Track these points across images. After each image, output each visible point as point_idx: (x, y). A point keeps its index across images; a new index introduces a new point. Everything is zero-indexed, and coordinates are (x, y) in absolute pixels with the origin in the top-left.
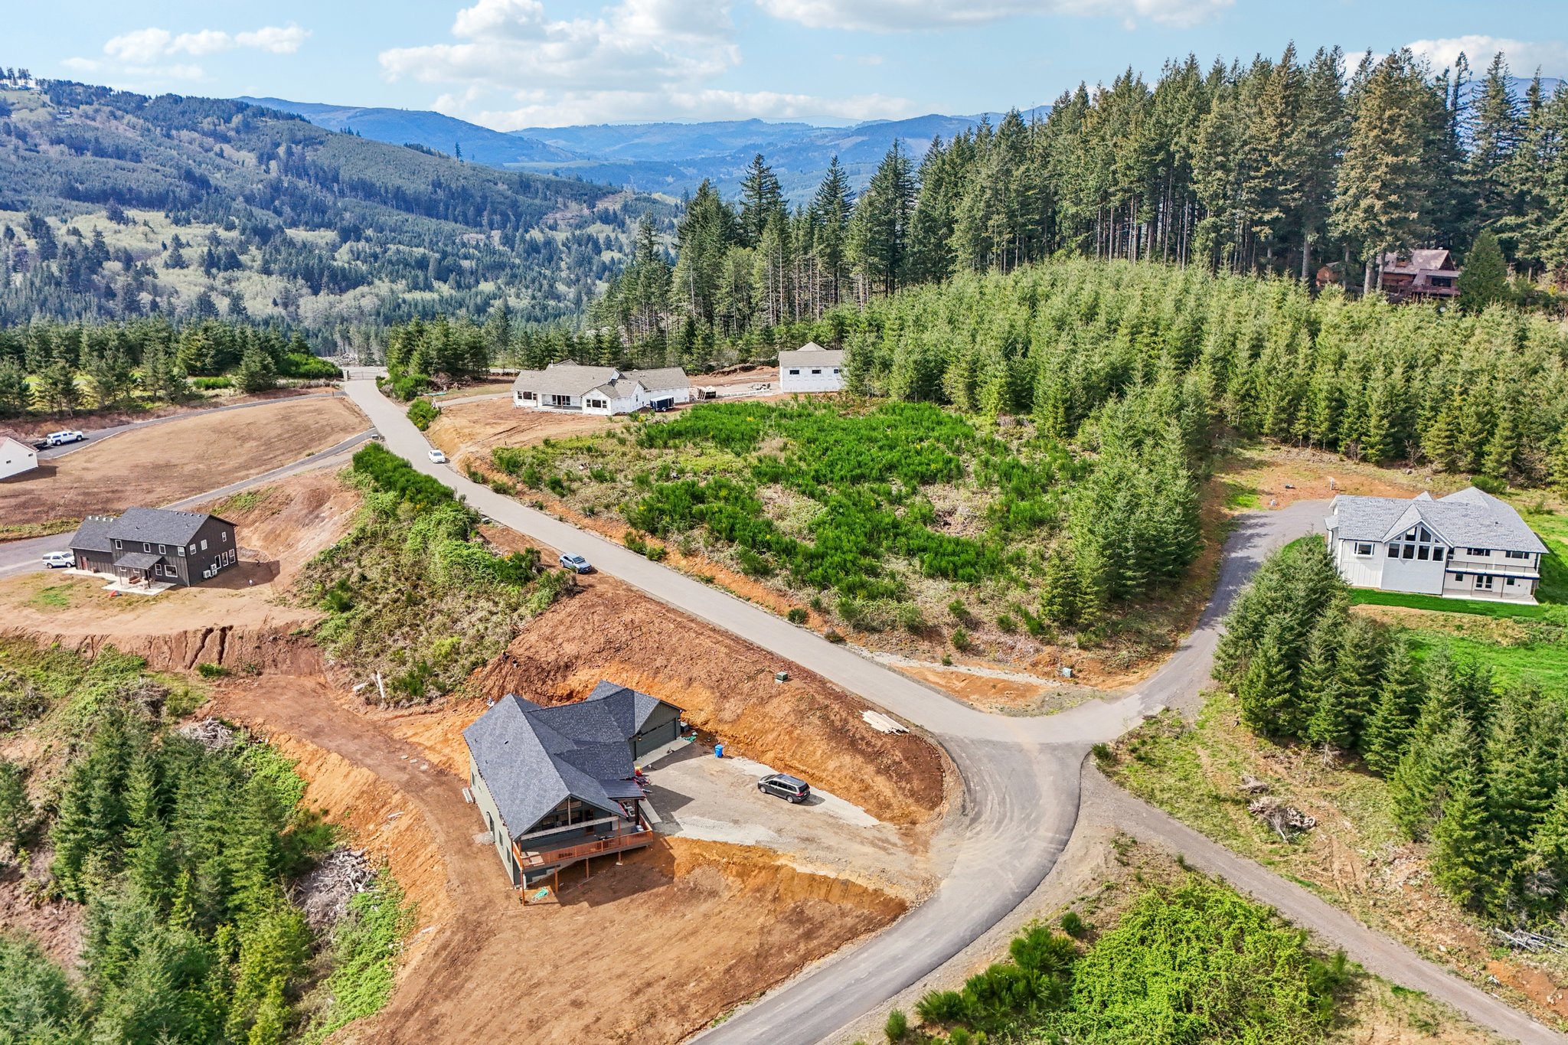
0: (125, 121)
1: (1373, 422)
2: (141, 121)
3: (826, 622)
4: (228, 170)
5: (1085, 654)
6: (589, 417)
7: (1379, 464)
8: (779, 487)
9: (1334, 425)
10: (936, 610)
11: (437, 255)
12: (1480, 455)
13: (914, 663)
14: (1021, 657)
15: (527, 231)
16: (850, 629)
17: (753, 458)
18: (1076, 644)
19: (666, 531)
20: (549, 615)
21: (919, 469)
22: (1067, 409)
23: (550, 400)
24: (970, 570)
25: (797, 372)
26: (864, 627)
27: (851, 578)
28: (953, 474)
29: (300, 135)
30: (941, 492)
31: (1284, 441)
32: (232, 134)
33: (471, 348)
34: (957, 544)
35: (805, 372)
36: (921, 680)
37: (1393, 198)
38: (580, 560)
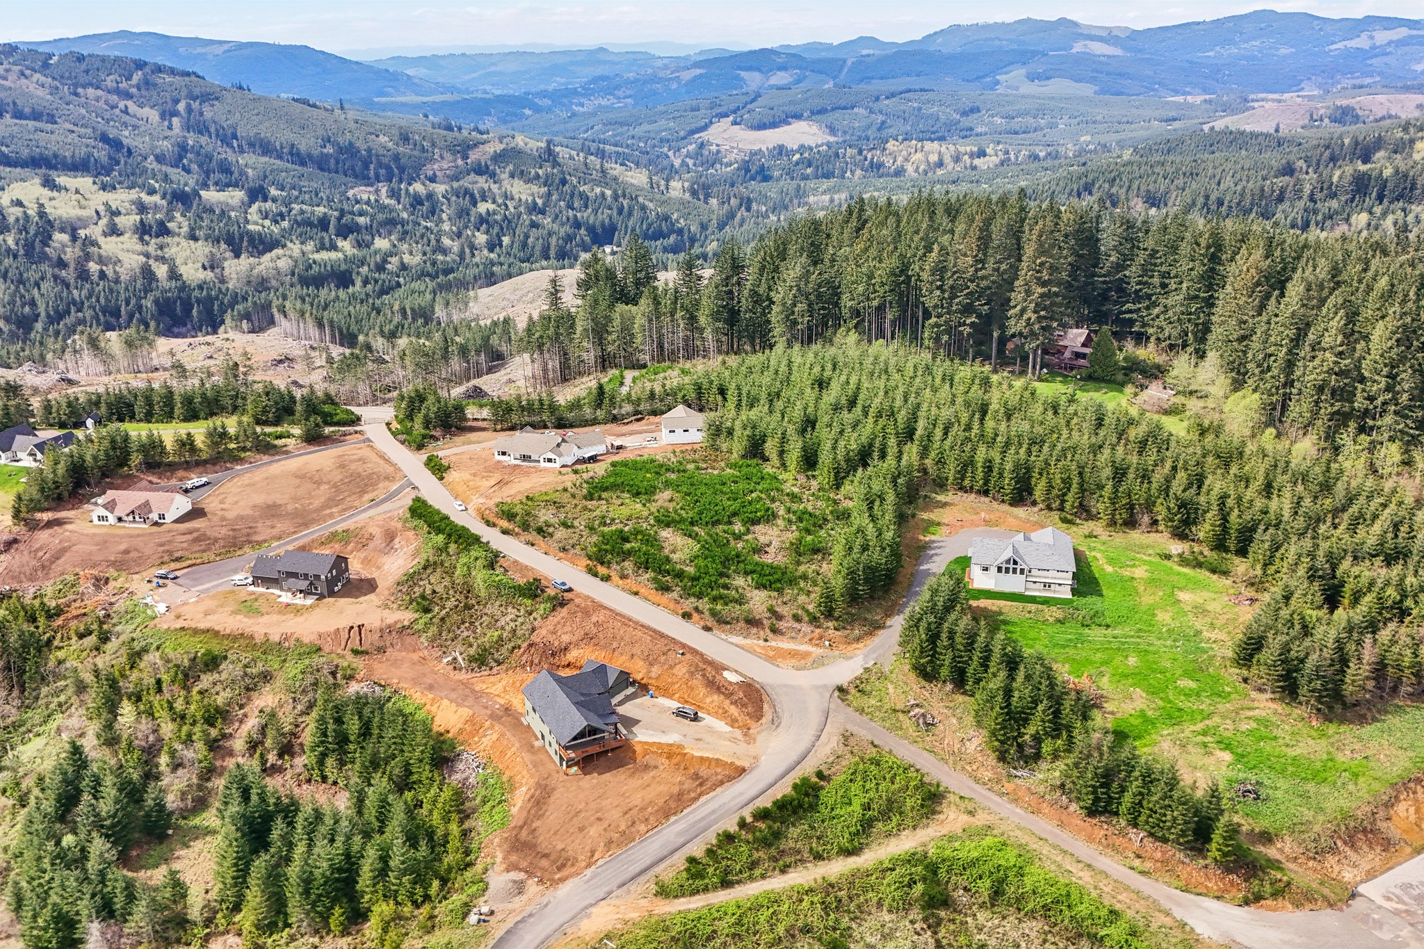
0: (34, 79)
1: (1007, 481)
2: (50, 80)
3: (702, 619)
4: (135, 127)
5: (837, 633)
6: (545, 470)
7: (1011, 505)
8: (670, 530)
9: (986, 482)
10: (760, 610)
11: (336, 213)
12: (1063, 502)
13: (748, 641)
14: (805, 635)
17: (653, 507)
18: (832, 627)
19: (609, 563)
20: (551, 618)
22: (836, 473)
23: (519, 456)
24: (779, 585)
25: (674, 433)
26: (722, 621)
27: (714, 592)
28: (770, 517)
29: (197, 91)
31: (960, 489)
32: (134, 90)
34: (772, 567)
35: (679, 431)
36: (751, 651)
37: (1043, 313)
38: (564, 584)
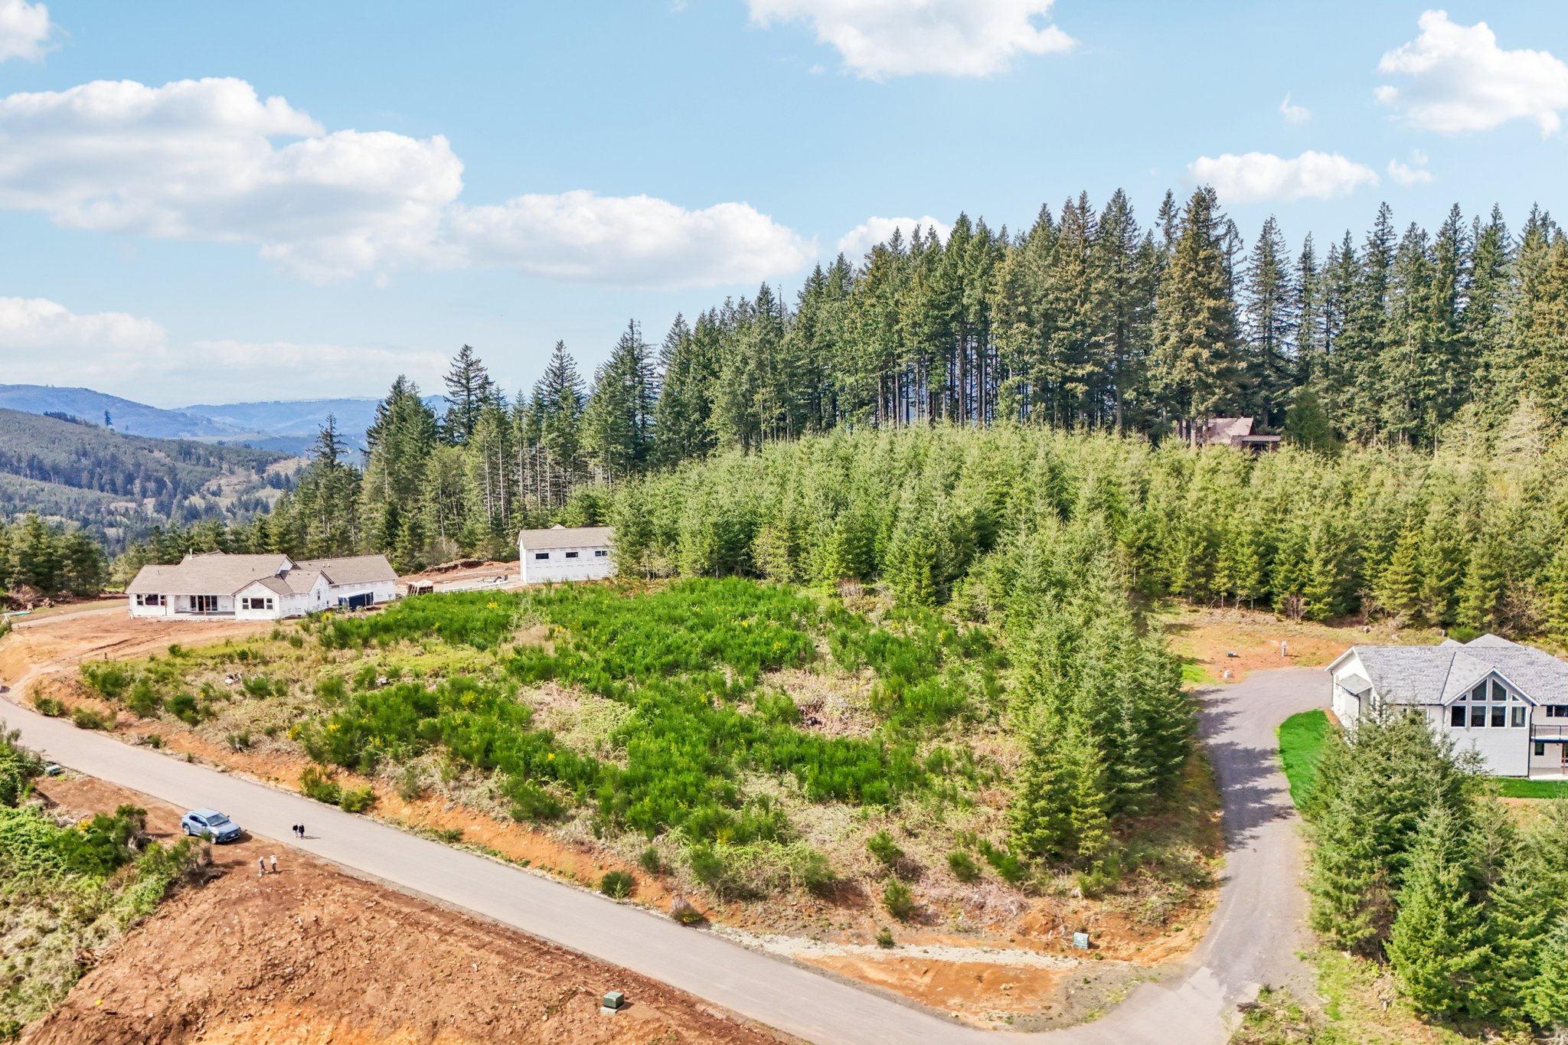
1: (1317, 566)
3: (668, 890)
5: (1097, 907)
6: (245, 623)
7: (1326, 622)
8: (553, 685)
9: (1265, 578)
10: (846, 853)
12: (1454, 602)
13: (832, 951)
14: (998, 923)
15: (186, 498)
16: (712, 899)
17: (507, 650)
18: (1078, 891)
19: (374, 761)
21: (756, 649)
22: (933, 568)
23: (187, 604)
24: (878, 786)
25: (545, 556)
26: (736, 894)
27: (699, 812)
28: (804, 658)
30: (793, 681)
31: (1200, 601)
33: (75, 552)
34: (847, 747)
35: (557, 556)
38: (218, 820)
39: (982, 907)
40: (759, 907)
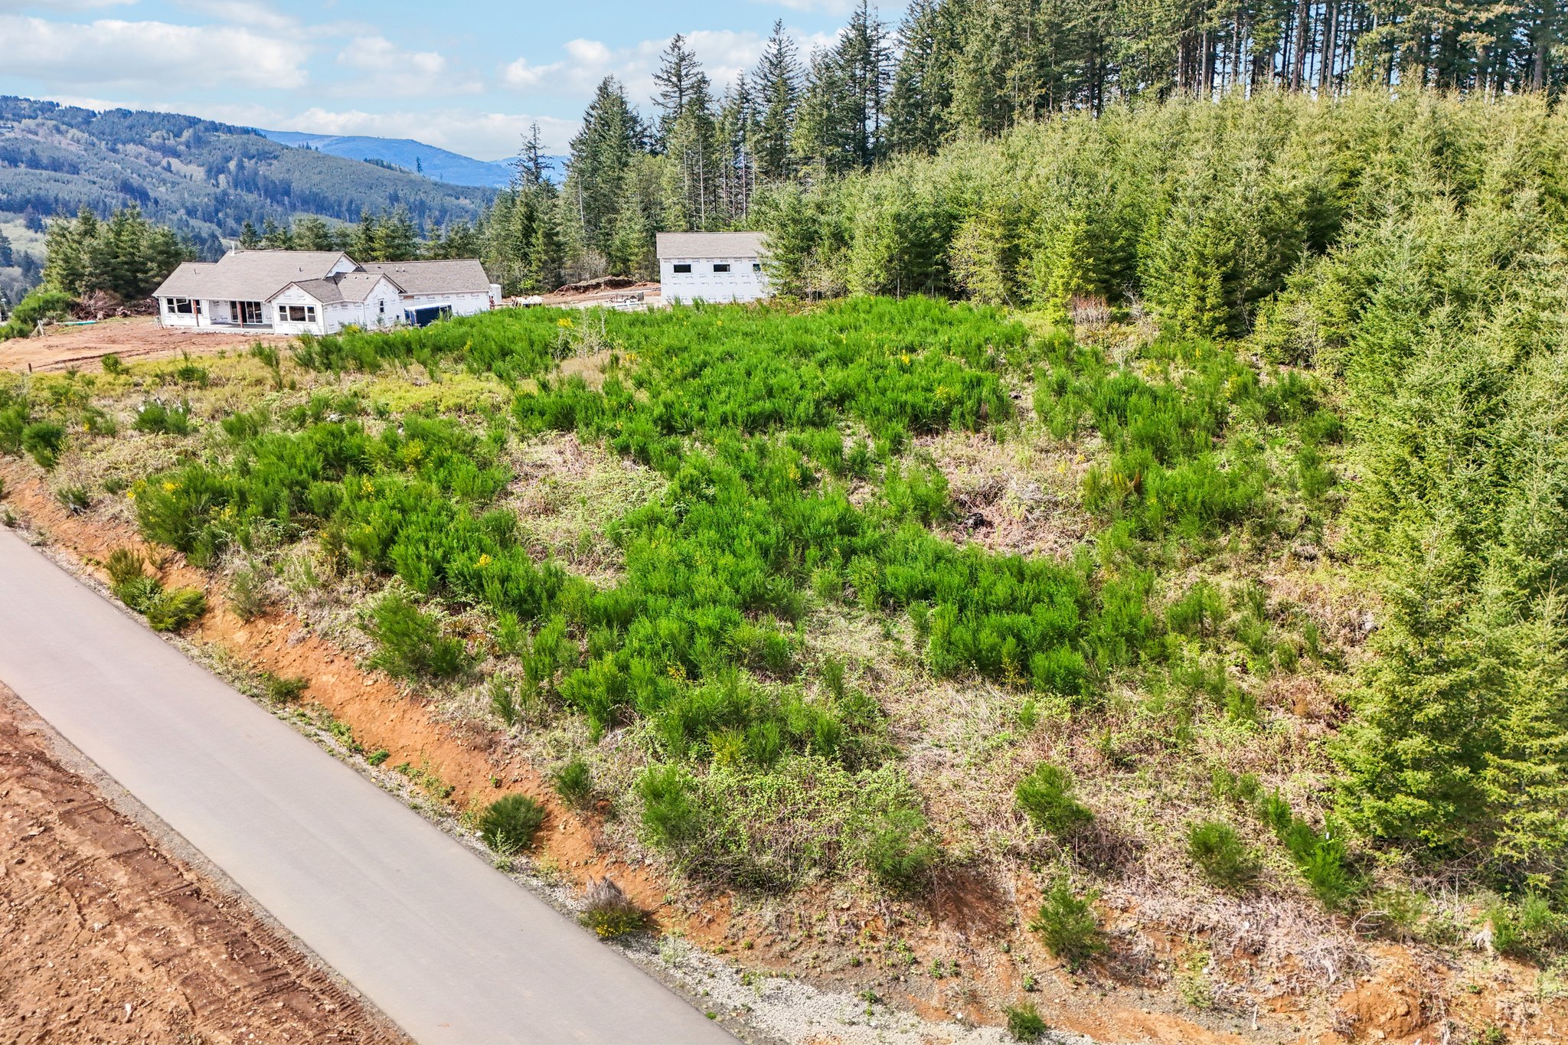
3: (602, 849)
4: (174, 184)
5: (1530, 980)
8: (568, 439)
17: (533, 385)
18: (1485, 934)
21: (908, 397)
24: (1066, 657)
25: (686, 269)
26: (726, 877)
27: (701, 691)
28: (986, 413)
29: (253, 150)
30: (961, 450)
32: (182, 148)
34: (1021, 576)
35: (702, 268)
39: (1255, 951)
40: (768, 910)
